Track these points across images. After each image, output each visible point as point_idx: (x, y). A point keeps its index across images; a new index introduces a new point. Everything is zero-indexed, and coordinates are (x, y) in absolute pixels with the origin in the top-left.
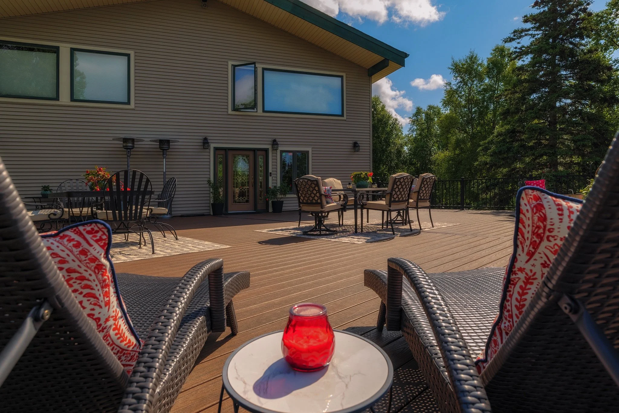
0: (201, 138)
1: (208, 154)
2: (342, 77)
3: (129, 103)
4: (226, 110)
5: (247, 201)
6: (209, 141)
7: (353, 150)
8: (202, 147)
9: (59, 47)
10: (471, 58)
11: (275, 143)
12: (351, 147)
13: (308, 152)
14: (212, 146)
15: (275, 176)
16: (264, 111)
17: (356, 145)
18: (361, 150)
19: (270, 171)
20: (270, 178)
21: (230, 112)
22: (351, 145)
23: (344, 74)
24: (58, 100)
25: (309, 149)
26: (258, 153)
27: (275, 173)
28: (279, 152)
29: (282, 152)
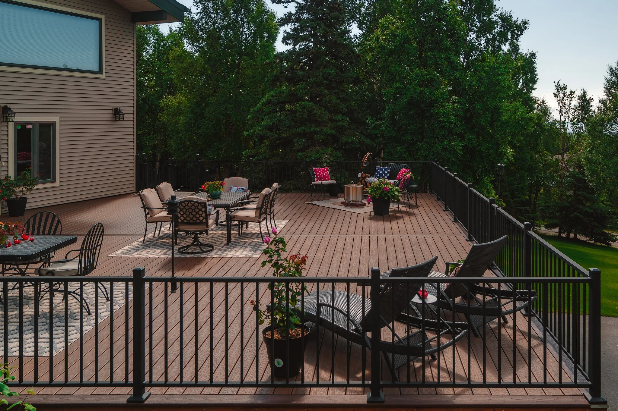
2: (100, 20)
7: (114, 119)
11: (9, 112)
12: (111, 115)
13: (55, 123)
15: (6, 160)
17: (117, 113)
18: (125, 119)
22: (111, 112)
23: (103, 17)
25: (56, 119)
27: (6, 155)
28: (11, 124)
29: (16, 124)
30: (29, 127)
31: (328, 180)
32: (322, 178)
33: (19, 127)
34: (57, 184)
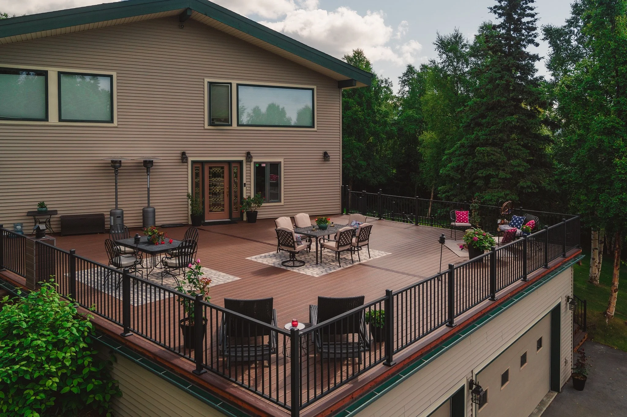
0: (179, 152)
1: (186, 167)
2: (313, 90)
3: (112, 121)
4: (202, 125)
5: (223, 210)
6: (187, 155)
7: (323, 160)
8: (181, 161)
9: (47, 71)
10: (456, 37)
11: (249, 156)
12: (322, 157)
13: (280, 162)
14: (190, 159)
15: (249, 186)
16: (238, 125)
17: (326, 156)
19: (244, 182)
20: (244, 188)
21: (207, 127)
22: (321, 155)
23: (315, 87)
24: (47, 121)
25: (281, 160)
26: (233, 165)
27: (249, 183)
28: (252, 164)
29: (255, 163)
30: (264, 165)
31: (466, 223)
32: (461, 220)
33: (257, 165)
34: (282, 203)
